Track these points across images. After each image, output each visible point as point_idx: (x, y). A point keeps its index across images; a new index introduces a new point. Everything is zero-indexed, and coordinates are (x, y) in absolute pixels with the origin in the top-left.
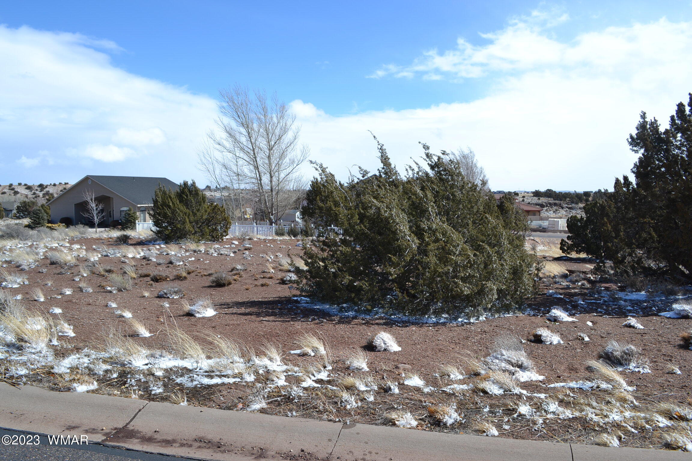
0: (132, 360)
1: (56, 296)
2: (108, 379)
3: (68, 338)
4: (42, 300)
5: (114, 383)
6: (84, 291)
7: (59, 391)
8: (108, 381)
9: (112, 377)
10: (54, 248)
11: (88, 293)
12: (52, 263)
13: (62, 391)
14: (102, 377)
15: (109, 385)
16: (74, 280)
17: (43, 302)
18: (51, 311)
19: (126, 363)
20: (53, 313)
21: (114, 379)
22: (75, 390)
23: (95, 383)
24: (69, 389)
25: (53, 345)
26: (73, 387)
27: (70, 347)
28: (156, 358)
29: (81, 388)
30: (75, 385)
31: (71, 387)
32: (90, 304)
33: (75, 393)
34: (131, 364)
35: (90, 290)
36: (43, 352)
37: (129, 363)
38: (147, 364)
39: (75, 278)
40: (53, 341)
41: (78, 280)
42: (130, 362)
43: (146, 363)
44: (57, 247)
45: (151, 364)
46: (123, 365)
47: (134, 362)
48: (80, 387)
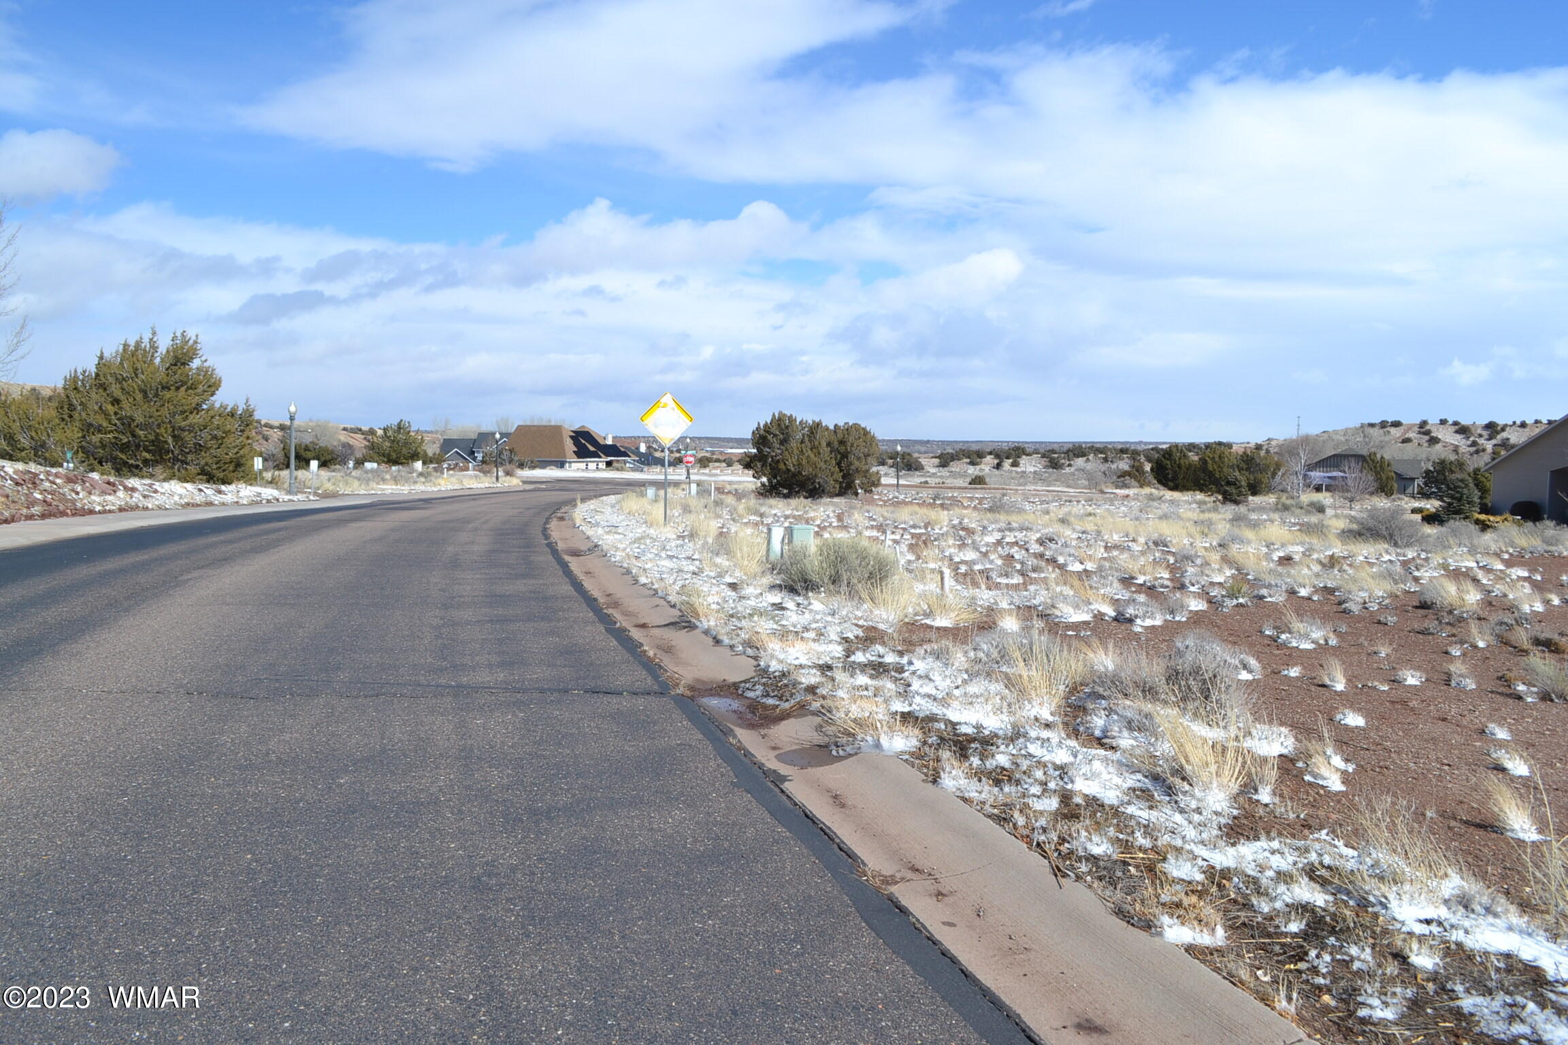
0: (1391, 896)
1: (1376, 683)
2: (1272, 930)
3: (1322, 792)
4: (1340, 686)
5: (1277, 949)
6: (1453, 683)
7: (1128, 922)
8: (1269, 935)
9: (1283, 929)
10: (1464, 570)
11: (1463, 690)
12: (1424, 606)
13: (1133, 925)
14: (1260, 919)
15: (1263, 947)
16: (1447, 653)
17: (1340, 694)
18: (1339, 717)
19: (1371, 899)
20: (1342, 722)
21: (1286, 935)
22: (1160, 934)
23: (1220, 932)
24: (1148, 926)
25: (1258, 801)
26: (1158, 924)
27: (1292, 816)
28: (1473, 911)
29: (1177, 933)
30: (1166, 920)
31: (1156, 922)
32: (1444, 720)
33: (1157, 939)
34: (1385, 907)
35: (1470, 684)
36: (1205, 814)
37: (1381, 903)
38: (1428, 922)
39: (1450, 649)
40: (1260, 790)
41: (1458, 654)
42: (1383, 900)
43: (1429, 917)
44: (1472, 568)
45: (1440, 924)
46: (1363, 904)
47: (1394, 904)
48: (1175, 928)
